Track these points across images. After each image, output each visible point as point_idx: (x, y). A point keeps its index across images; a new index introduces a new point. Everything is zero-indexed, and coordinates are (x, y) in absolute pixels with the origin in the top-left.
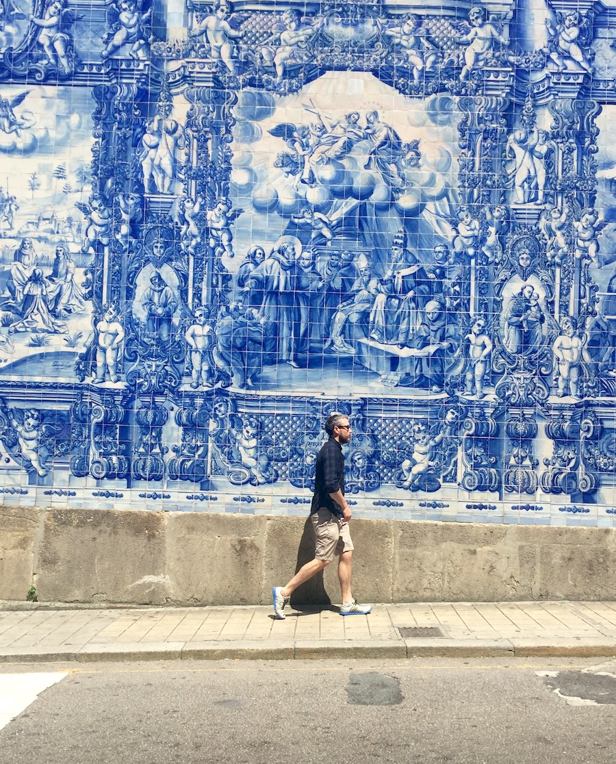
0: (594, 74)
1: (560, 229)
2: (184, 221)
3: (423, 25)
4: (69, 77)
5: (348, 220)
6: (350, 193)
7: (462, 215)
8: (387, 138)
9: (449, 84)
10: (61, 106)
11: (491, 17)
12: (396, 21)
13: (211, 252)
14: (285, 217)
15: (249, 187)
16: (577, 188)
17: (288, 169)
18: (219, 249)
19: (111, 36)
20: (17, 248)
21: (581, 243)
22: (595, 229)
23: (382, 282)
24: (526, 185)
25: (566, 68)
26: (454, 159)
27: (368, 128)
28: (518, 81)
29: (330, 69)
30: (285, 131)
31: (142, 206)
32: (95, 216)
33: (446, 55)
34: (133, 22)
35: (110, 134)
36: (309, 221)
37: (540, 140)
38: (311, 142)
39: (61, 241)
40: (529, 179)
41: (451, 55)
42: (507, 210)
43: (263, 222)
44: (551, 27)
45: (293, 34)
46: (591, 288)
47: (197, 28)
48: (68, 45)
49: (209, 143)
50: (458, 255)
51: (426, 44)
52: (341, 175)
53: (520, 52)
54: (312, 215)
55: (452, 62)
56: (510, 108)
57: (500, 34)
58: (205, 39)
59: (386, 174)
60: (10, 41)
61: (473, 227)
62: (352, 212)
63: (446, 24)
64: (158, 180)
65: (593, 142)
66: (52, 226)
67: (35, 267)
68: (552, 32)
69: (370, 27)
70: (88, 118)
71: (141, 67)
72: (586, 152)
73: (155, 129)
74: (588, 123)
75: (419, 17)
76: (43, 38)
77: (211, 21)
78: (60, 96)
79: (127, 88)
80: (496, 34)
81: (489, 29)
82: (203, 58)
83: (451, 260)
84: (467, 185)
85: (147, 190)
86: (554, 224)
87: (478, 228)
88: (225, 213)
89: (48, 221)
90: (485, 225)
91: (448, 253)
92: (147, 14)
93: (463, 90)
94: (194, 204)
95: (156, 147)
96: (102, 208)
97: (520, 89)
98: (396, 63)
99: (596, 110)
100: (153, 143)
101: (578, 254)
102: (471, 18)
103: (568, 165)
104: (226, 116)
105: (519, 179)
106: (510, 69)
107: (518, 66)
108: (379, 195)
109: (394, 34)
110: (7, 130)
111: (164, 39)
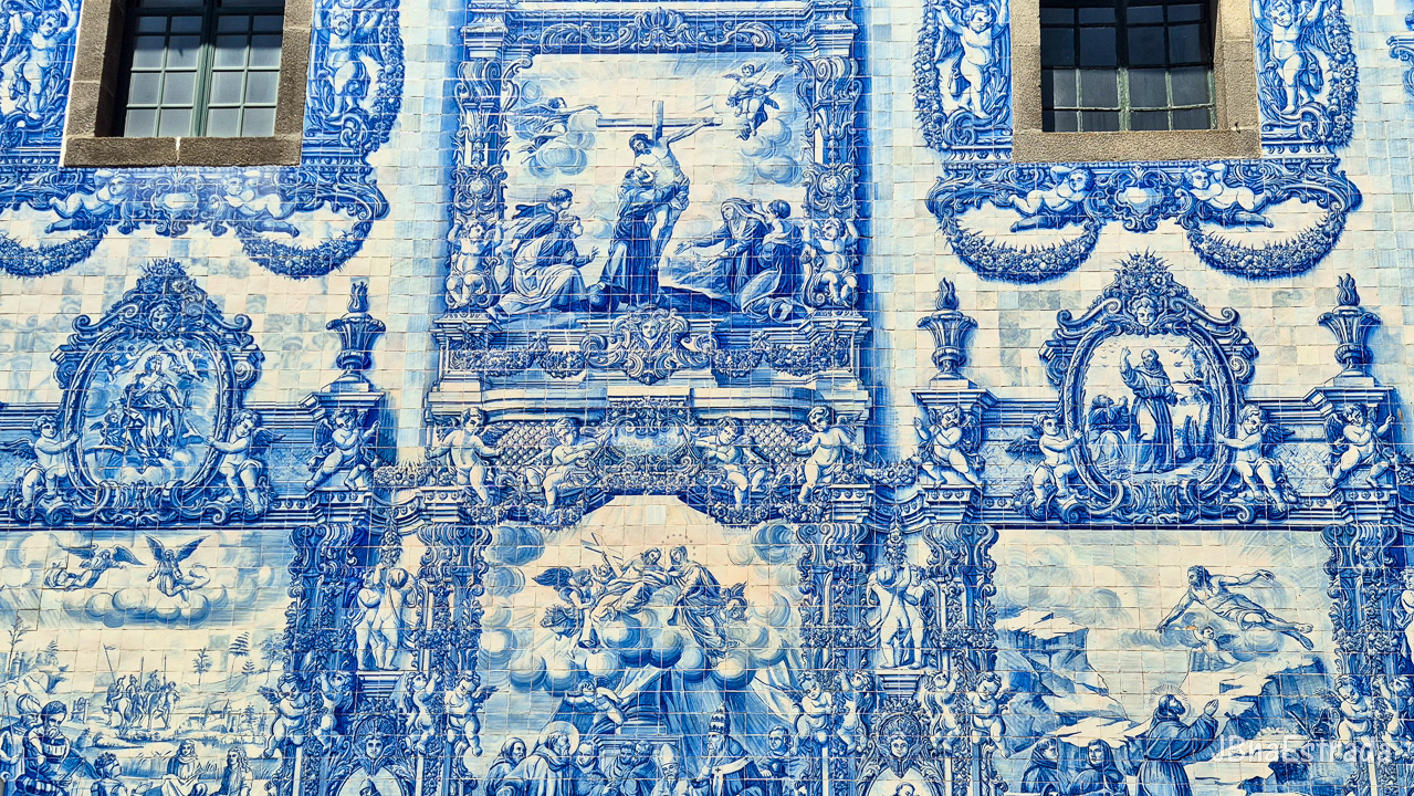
0: (984, 489)
1: (947, 702)
2: (412, 706)
3: (746, 432)
4: (259, 517)
5: (645, 697)
6: (648, 658)
7: (807, 685)
8: (699, 582)
9: (784, 507)
10: (246, 556)
11: (838, 419)
12: (710, 428)
13: (448, 748)
14: (556, 695)
15: (506, 655)
16: (970, 645)
17: (560, 629)
18: (461, 744)
19: (320, 461)
20: (173, 754)
21: (978, 722)
22: (998, 702)
23: (696, 784)
24: (896, 642)
25: (945, 482)
26: (794, 610)
27: (673, 569)
28: (879, 501)
29: (620, 492)
30: (555, 578)
31: (353, 689)
32: (285, 705)
33: (779, 469)
34: (350, 442)
35: (313, 590)
36: (590, 700)
37: (913, 579)
38: (593, 591)
39: (236, 742)
40: (900, 633)
41: (787, 470)
42: (871, 676)
43: (524, 702)
44: (923, 428)
45: (569, 450)
46: (997, 786)
47: (438, 445)
48: (261, 475)
49: (451, 597)
50: (803, 742)
51: (751, 456)
52: (635, 634)
53: (881, 463)
54: (595, 692)
55: (788, 479)
56: (869, 538)
57: (852, 440)
58: (448, 461)
59: (699, 630)
60: (180, 472)
61: (823, 702)
62: (651, 685)
63: (779, 430)
64: (377, 652)
65: (987, 580)
66: (224, 722)
67: (196, 781)
68: (924, 435)
69: (673, 437)
70: (283, 573)
71: (360, 500)
72: (978, 595)
73: (376, 582)
74: (980, 555)
75: (741, 421)
76: (226, 468)
77: (457, 437)
78: (244, 544)
79: (340, 529)
80: (846, 440)
81: (836, 435)
82: (446, 485)
83: (794, 750)
84: (813, 643)
85: (361, 666)
86: (939, 696)
87: (830, 703)
88: (470, 693)
89: (218, 716)
90: (841, 698)
91: (788, 739)
92: (372, 430)
93: (804, 517)
94: (427, 681)
95: (376, 605)
96: (296, 693)
97: (882, 511)
98: (711, 482)
99: (989, 537)
100: (373, 601)
101: (976, 737)
102: (812, 421)
103: (954, 614)
104: (475, 561)
105: (886, 635)
106: (868, 486)
107: (878, 482)
108: (690, 660)
109: (707, 445)
110: (170, 592)
111: (392, 462)
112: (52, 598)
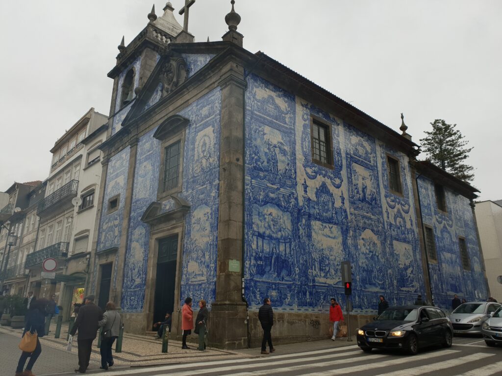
0: (392, 234)
8: (374, 242)
11: (381, 223)
12: (372, 221)
14: (365, 255)
15: (360, 249)
16: (393, 254)
17: (364, 246)
22: (395, 262)
26: (381, 247)
27: (371, 240)
28: (385, 234)
30: (363, 239)
31: (349, 251)
34: (344, 215)
37: (388, 245)
38: (366, 242)
41: (378, 228)
42: (387, 257)
44: (387, 226)
45: (362, 221)
47: (351, 217)
48: (337, 217)
49: (355, 240)
51: (376, 226)
52: (370, 248)
53: (385, 229)
56: (385, 239)
57: (382, 226)
58: (352, 220)
62: (372, 255)
63: (377, 223)
64: (350, 246)
70: (340, 232)
71: (346, 224)
72: (393, 248)
73: (349, 236)
75: (374, 221)
79: (344, 228)
82: (353, 223)
84: (382, 252)
85: (349, 248)
86: (391, 260)
87: (384, 260)
93: (380, 235)
95: (349, 240)
96: (344, 251)
98: (373, 228)
99: (393, 241)
102: (379, 222)
103: (391, 250)
104: (356, 235)
105: (387, 252)
111: (348, 219)
112: (320, 232)
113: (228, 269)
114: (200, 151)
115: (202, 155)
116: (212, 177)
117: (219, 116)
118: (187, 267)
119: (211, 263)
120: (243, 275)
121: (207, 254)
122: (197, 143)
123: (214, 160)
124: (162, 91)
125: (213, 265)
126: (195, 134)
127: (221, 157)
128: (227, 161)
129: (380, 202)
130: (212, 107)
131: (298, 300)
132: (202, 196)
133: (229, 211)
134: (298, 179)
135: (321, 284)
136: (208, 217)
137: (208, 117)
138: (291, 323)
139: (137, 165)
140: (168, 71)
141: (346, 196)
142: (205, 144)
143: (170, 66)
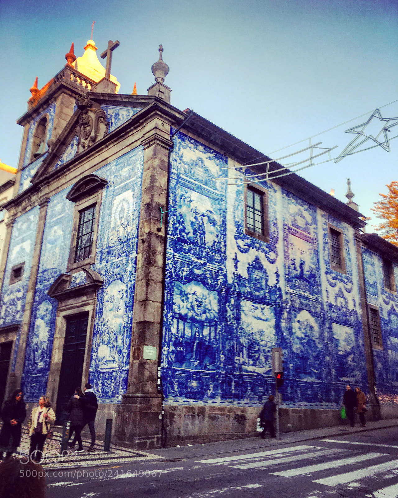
3: (313, 303)
5: (308, 342)
6: (307, 336)
8: (311, 325)
9: (316, 315)
11: (320, 303)
12: (310, 301)
14: (300, 340)
17: (299, 330)
26: (318, 331)
27: (309, 323)
29: (303, 309)
30: (299, 321)
36: (303, 342)
43: (297, 341)
45: (298, 301)
48: (270, 297)
52: (306, 332)
53: (324, 311)
54: (303, 340)
56: (323, 322)
59: (311, 333)
63: (316, 303)
65: (332, 330)
69: (307, 302)
84: (320, 336)
97: (324, 318)
98: (311, 310)
99: (332, 324)
104: (291, 317)
106: (323, 314)
109: (310, 304)
112: (251, 313)
113: (142, 356)
114: (118, 217)
115: (119, 223)
116: (129, 249)
117: (140, 179)
118: (97, 352)
119: (123, 349)
120: (159, 363)
121: (120, 338)
122: (114, 208)
123: (132, 229)
124: (78, 145)
125: (126, 351)
126: (113, 198)
127: (140, 226)
128: (147, 231)
129: (320, 280)
130: (133, 169)
131: (222, 391)
132: (117, 271)
133: (147, 290)
134: (228, 253)
135: (250, 374)
136: (123, 295)
137: (128, 180)
138: (213, 418)
139: (47, 230)
140: (86, 124)
141: (281, 273)
142: (123, 210)
143: (89, 118)
